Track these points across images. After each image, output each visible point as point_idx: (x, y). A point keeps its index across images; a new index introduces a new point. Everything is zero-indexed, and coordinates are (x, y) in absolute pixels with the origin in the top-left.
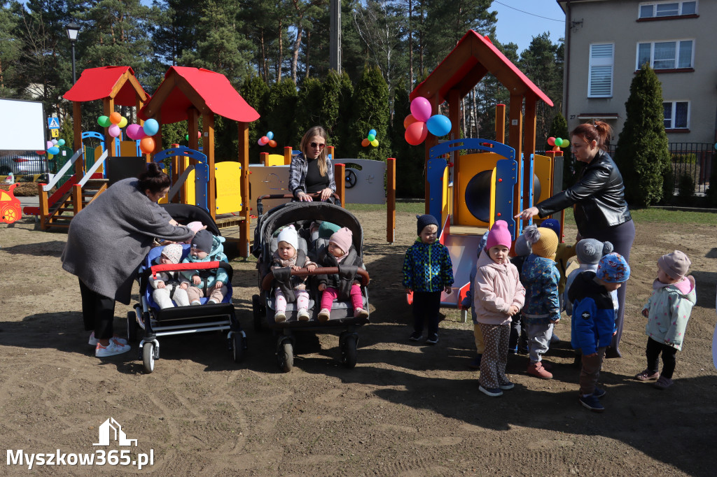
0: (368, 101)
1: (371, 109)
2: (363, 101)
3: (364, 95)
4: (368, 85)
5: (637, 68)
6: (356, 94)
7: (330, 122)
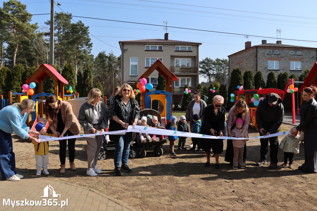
0: (68, 76)
1: (69, 79)
2: (66, 76)
3: (67, 74)
4: (68, 70)
5: (145, 66)
6: (63, 73)
7: (53, 84)
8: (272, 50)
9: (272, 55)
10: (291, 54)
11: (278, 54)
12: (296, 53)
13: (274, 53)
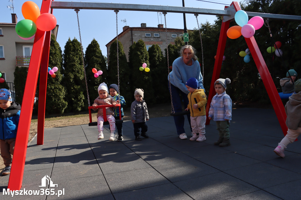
8: (151, 32)
9: (150, 38)
10: (173, 37)
11: (158, 37)
12: (178, 35)
13: (153, 36)
